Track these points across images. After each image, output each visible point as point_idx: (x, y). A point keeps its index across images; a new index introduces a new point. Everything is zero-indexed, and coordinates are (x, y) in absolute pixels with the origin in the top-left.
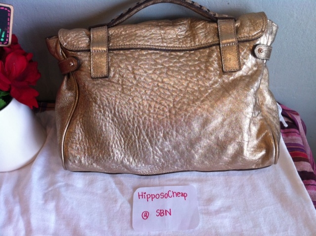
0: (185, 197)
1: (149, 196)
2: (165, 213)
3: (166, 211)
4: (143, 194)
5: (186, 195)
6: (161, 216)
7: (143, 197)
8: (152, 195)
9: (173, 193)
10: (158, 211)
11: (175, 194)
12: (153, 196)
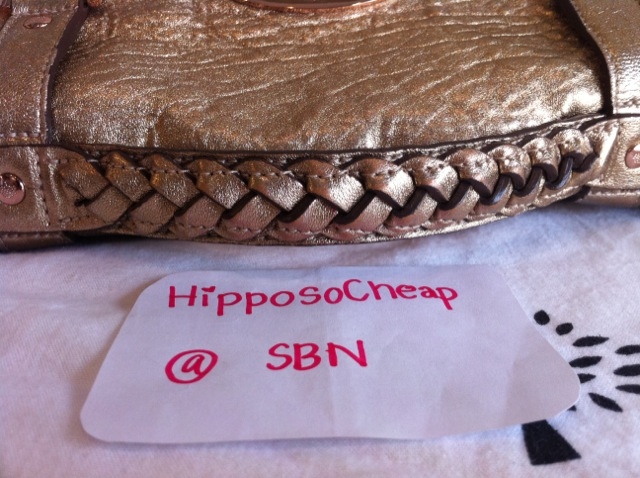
0: (446, 301)
1: (229, 299)
2: (323, 353)
3: (332, 348)
4: (200, 294)
5: (448, 294)
6: (298, 366)
7: (199, 300)
8: (249, 296)
9: (375, 289)
10: (280, 350)
11: (383, 291)
12: (256, 300)
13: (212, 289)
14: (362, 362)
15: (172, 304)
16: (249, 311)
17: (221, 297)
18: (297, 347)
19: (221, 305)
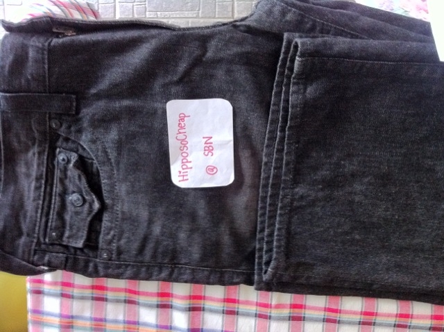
0: (185, 116)
1: (184, 167)
2: (208, 145)
3: (205, 143)
5: (182, 115)
6: (212, 150)
7: (185, 174)
10: (206, 154)
11: (181, 131)
12: (184, 161)
13: (180, 172)
14: (211, 138)
15: (187, 180)
16: (190, 162)
17: (183, 169)
18: (205, 150)
19: (187, 168)
